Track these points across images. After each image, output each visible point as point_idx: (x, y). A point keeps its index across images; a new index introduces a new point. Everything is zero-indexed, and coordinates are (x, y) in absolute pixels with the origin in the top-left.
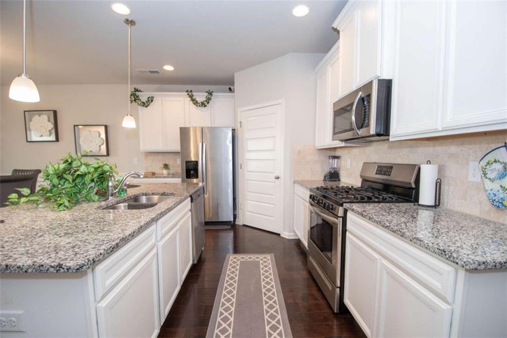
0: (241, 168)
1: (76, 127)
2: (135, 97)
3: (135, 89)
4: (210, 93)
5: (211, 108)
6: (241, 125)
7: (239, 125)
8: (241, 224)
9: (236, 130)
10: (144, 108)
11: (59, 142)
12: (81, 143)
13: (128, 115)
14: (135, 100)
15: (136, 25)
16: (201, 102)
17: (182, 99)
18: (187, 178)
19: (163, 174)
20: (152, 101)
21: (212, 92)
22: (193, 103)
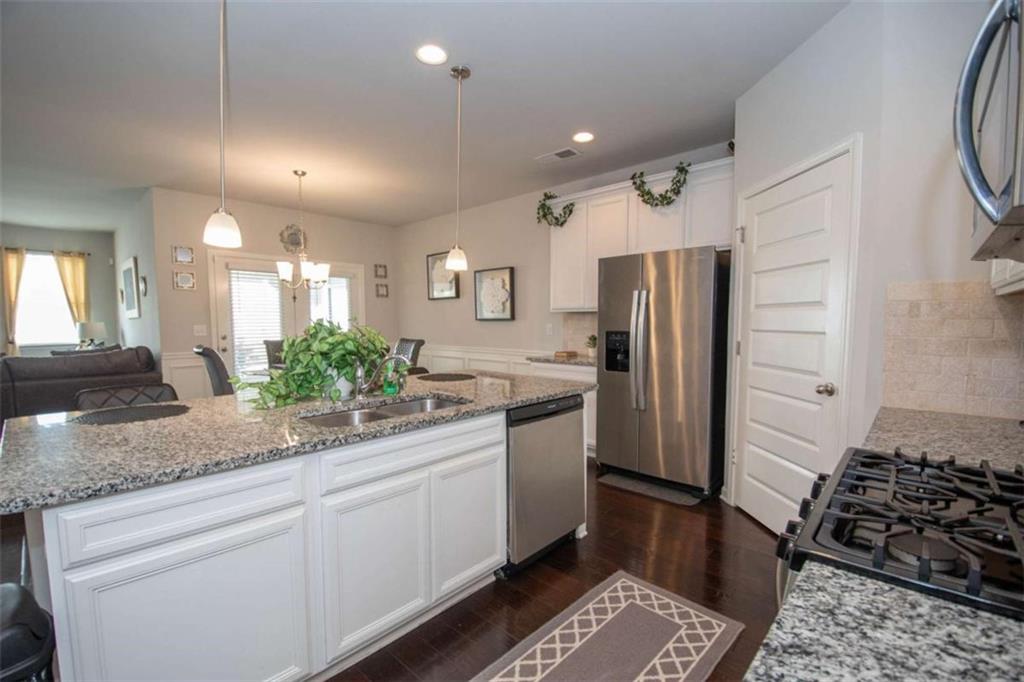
0: (738, 353)
1: (477, 275)
2: (545, 212)
3: (546, 195)
4: (682, 170)
5: (685, 203)
6: (743, 235)
7: (738, 235)
8: (732, 504)
9: (732, 252)
10: (559, 227)
11: (460, 300)
12: (482, 299)
13: (454, 248)
14: (545, 216)
15: (471, 77)
16: (661, 195)
17: (623, 197)
18: (607, 369)
19: (588, 357)
20: (571, 212)
21: (689, 165)
22: (644, 201)
